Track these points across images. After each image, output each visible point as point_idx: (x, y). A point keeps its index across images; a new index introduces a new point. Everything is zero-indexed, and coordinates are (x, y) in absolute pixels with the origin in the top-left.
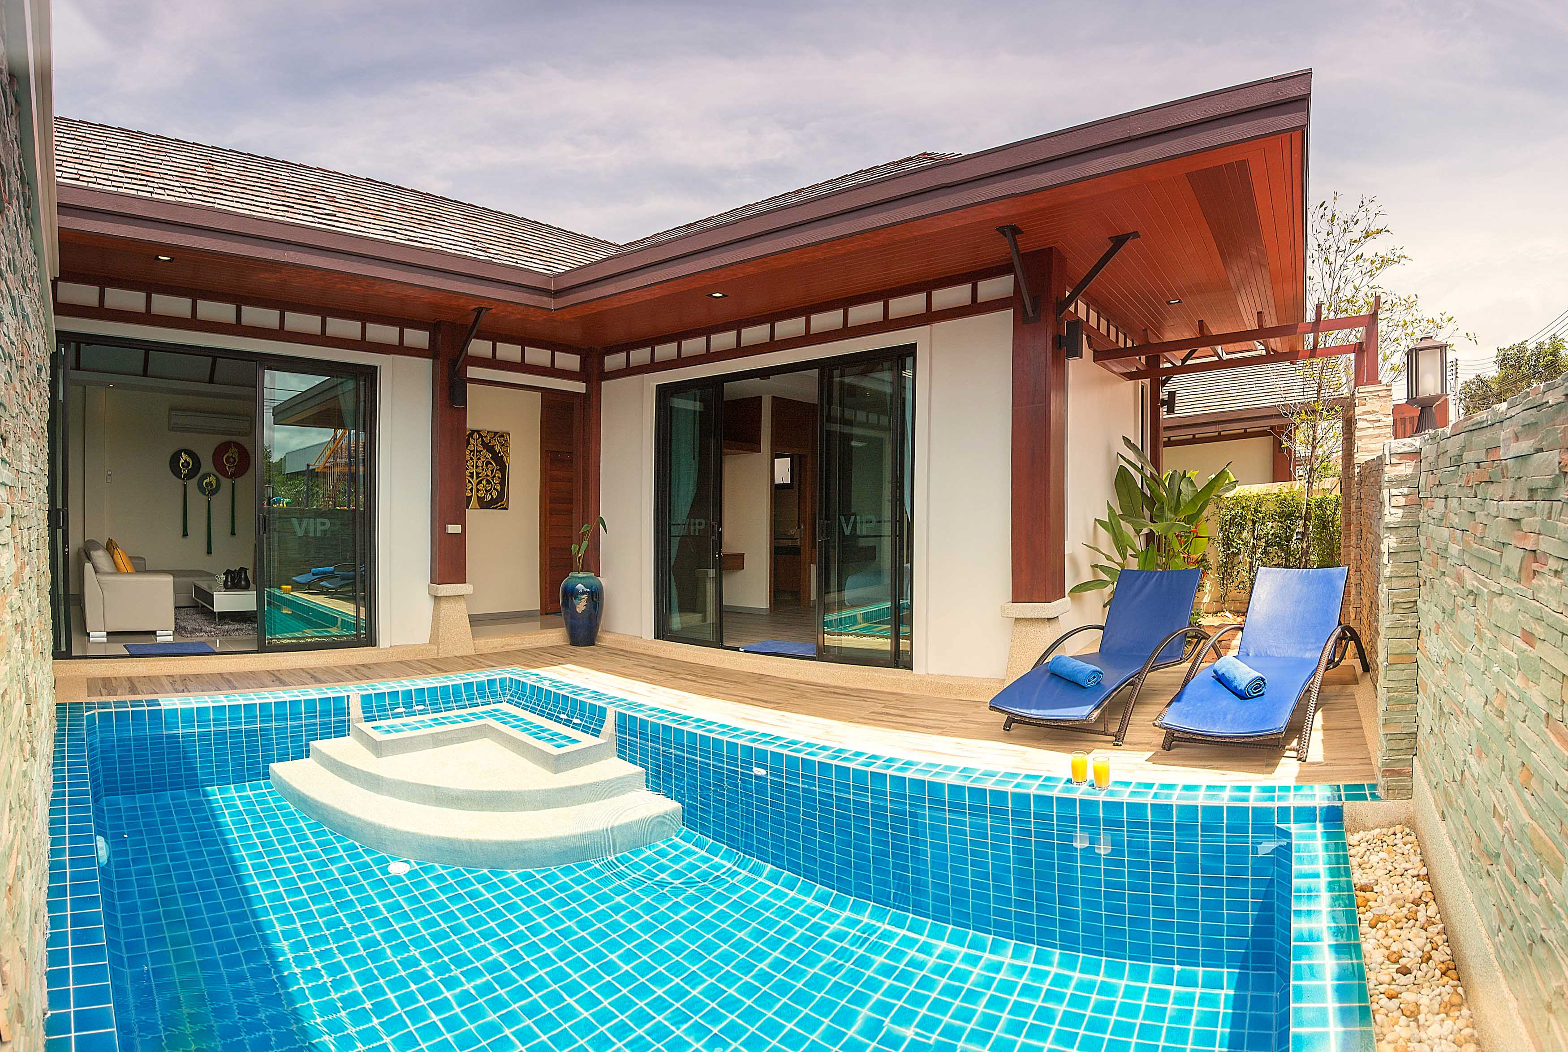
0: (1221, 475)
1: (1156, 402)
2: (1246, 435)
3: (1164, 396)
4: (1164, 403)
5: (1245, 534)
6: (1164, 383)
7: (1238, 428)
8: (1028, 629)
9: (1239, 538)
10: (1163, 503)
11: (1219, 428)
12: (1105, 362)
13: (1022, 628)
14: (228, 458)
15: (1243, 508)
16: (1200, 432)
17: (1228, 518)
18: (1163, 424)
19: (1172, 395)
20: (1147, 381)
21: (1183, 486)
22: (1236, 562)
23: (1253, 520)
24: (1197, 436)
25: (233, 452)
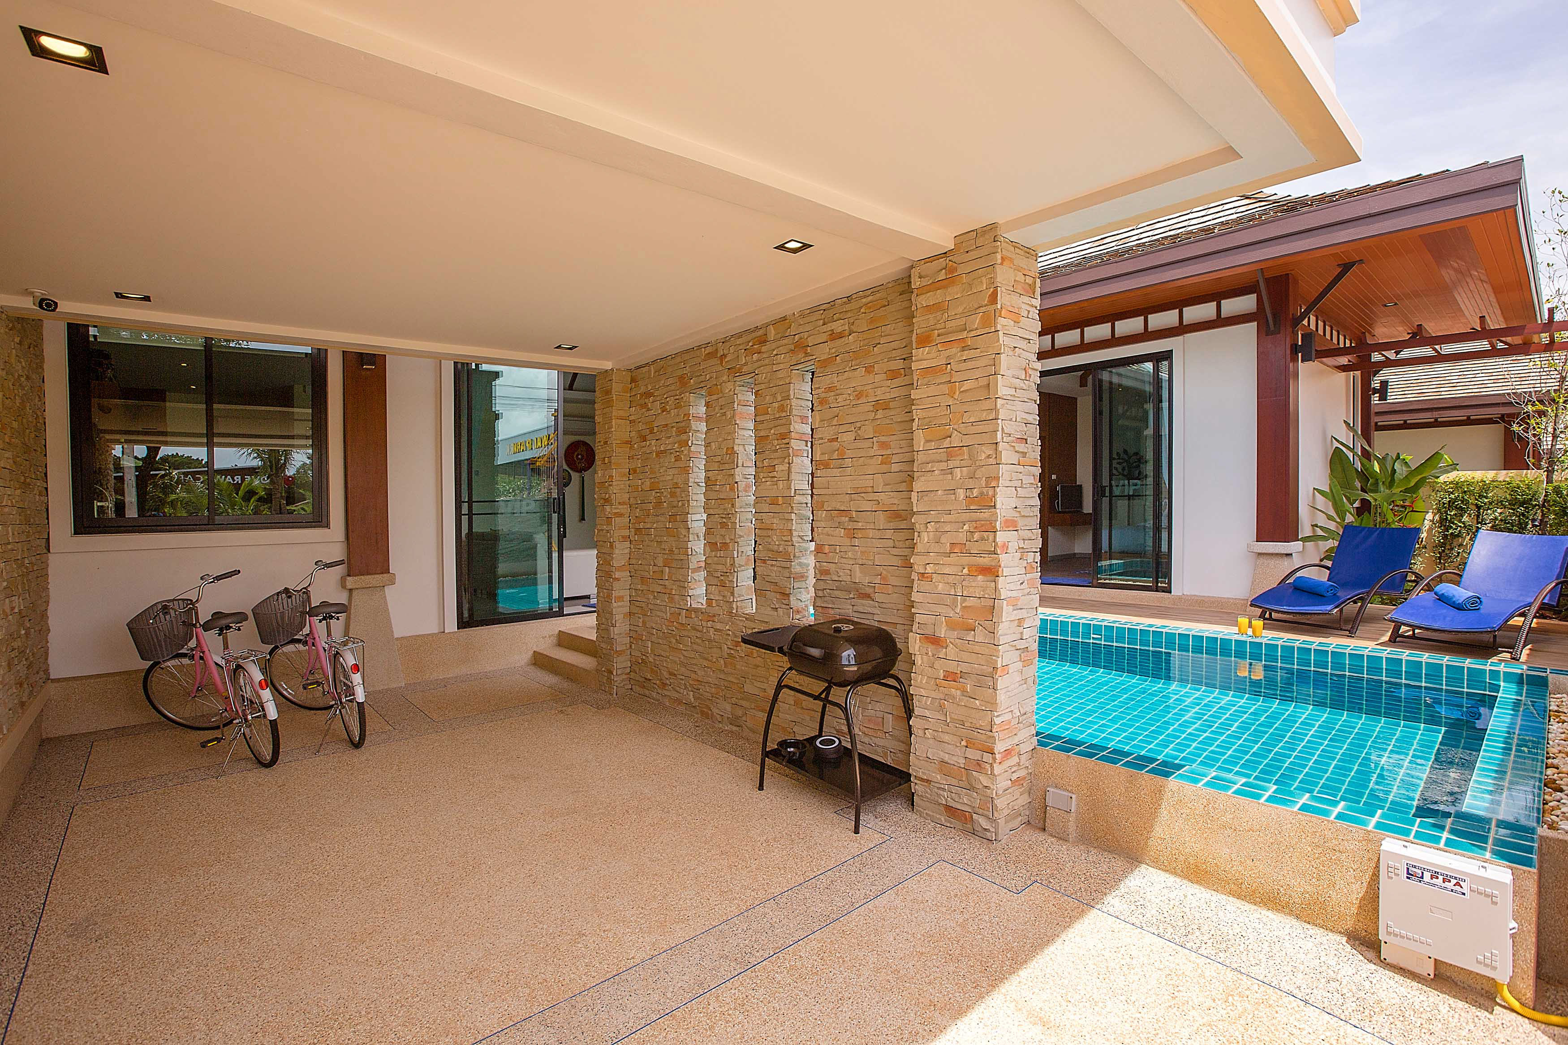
0: (1435, 457)
1: (1367, 391)
2: (1469, 422)
3: (1376, 384)
4: (1375, 391)
5: (1465, 518)
6: (1376, 373)
7: (1461, 414)
8: (1269, 561)
9: (1460, 521)
10: (1377, 480)
11: (1436, 414)
12: (1324, 359)
13: (1262, 560)
14: (578, 455)
15: (1465, 492)
16: (1411, 418)
17: (1446, 501)
18: (1374, 409)
19: (1384, 384)
20: (1358, 373)
21: (1397, 466)
22: (1455, 544)
23: (1476, 505)
24: (1408, 422)
25: (582, 449)
